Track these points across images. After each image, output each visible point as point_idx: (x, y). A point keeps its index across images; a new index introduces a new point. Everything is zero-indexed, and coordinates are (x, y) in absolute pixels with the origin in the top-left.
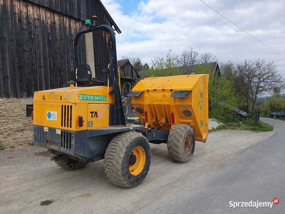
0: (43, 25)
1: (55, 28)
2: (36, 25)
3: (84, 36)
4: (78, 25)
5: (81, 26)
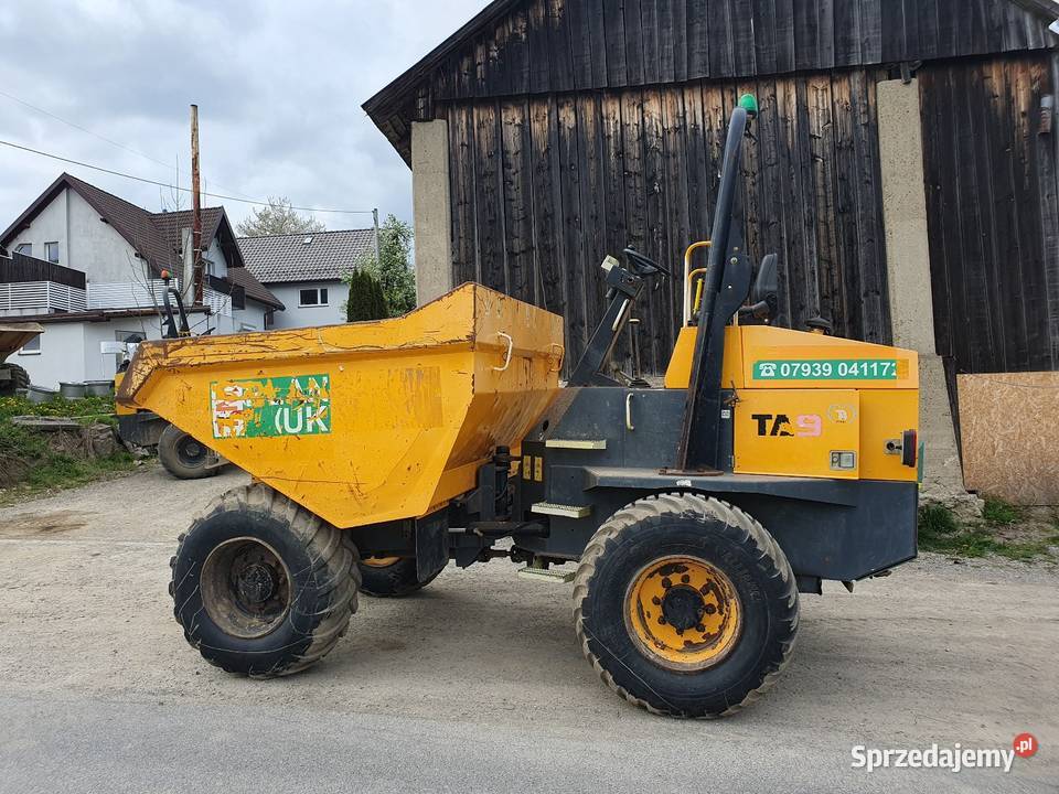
0: (694, 139)
2: (671, 148)
3: (873, 127)
4: (842, 92)
5: (857, 87)
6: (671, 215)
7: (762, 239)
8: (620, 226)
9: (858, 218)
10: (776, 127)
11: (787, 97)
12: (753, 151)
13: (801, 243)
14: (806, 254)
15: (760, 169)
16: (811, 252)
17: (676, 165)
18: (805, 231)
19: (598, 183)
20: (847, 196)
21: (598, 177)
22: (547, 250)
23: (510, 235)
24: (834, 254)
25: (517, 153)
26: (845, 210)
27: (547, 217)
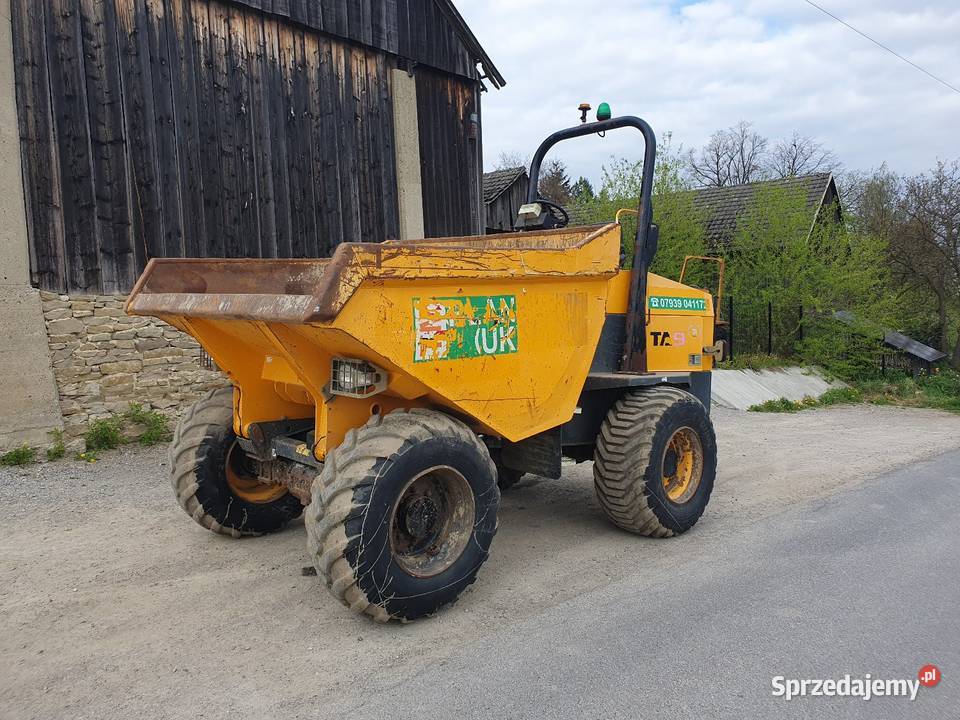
0: (272, 69)
1: (307, 81)
2: (255, 72)
3: (390, 102)
4: (373, 67)
5: (381, 68)
6: (256, 137)
7: (324, 178)
8: (213, 138)
9: (383, 173)
10: (331, 80)
11: (338, 57)
12: (316, 97)
13: (349, 186)
14: (353, 196)
15: (321, 115)
16: (356, 196)
17: (259, 91)
18: (351, 175)
19: (190, 88)
20: (376, 154)
21: (189, 81)
22: (139, 147)
23: (95, 122)
24: (369, 199)
25: (99, 24)
26: (375, 166)
27: (137, 109)
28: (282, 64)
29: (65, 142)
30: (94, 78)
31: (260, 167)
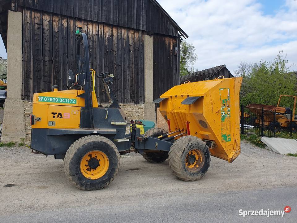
0: (101, 39)
2: (95, 39)
3: (143, 46)
4: (137, 35)
5: (140, 35)
6: (94, 58)
7: (117, 69)
9: (139, 68)
10: (122, 40)
11: (124, 33)
12: (116, 45)
13: (126, 72)
14: (127, 75)
15: (117, 50)
17: (96, 45)
18: (127, 68)
19: (73, 45)
20: (137, 62)
21: (73, 43)
22: (56, 62)
23: (44, 55)
24: (133, 76)
25: (47, 30)
26: (136, 65)
27: (57, 52)
28: (104, 36)
29: (35, 61)
30: (45, 44)
31: (95, 66)
